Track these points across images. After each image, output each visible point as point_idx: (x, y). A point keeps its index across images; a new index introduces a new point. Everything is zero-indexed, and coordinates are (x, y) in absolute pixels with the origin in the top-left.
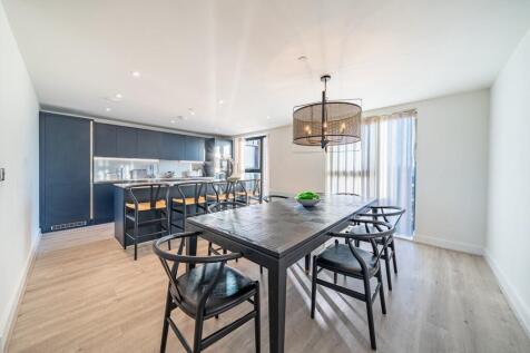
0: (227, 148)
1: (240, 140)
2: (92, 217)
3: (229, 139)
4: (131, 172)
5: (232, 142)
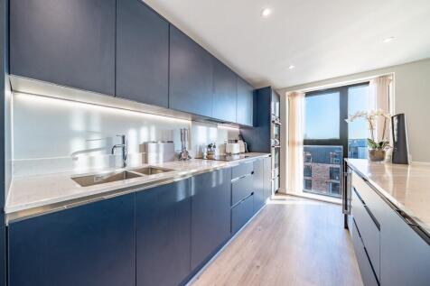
3: (277, 93)
5: (279, 99)
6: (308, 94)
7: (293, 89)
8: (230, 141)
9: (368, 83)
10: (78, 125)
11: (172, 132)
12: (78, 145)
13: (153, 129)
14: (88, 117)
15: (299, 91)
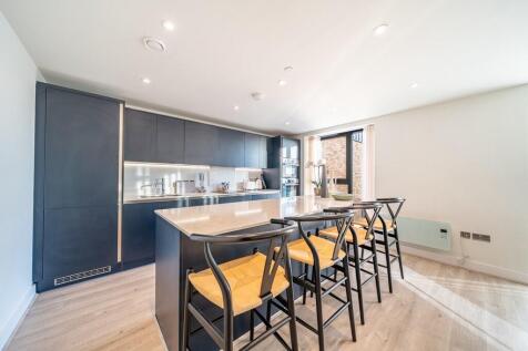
0: (294, 150)
1: (311, 139)
2: (119, 260)
3: (296, 139)
4: (175, 185)
5: (299, 142)
6: (323, 139)
7: (310, 134)
8: (251, 180)
9: (361, 130)
10: (140, 174)
11: (195, 176)
12: (139, 185)
13: (179, 174)
14: (144, 169)
15: (315, 136)
